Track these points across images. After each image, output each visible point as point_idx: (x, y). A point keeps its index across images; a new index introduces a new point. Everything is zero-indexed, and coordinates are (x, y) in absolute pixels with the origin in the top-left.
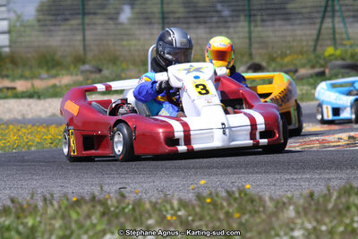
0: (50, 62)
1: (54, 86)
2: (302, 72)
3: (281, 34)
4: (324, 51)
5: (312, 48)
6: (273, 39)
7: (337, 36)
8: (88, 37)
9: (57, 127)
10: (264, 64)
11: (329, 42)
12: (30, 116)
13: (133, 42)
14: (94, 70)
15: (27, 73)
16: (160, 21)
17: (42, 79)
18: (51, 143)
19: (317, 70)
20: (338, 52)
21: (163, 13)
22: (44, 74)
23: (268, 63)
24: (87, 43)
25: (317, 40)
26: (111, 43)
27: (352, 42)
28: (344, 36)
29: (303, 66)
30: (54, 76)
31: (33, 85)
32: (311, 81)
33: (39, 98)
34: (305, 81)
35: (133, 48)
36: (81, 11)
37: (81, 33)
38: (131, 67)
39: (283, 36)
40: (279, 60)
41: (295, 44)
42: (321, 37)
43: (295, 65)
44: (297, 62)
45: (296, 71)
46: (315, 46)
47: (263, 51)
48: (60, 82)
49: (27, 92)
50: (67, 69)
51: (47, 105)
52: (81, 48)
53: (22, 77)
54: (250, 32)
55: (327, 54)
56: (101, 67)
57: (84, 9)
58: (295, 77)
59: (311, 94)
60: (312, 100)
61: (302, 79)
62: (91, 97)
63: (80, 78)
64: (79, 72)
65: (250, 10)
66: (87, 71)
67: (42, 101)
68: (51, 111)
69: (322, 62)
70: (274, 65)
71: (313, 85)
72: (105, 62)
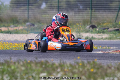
0: (15, 21)
1: (16, 30)
2: (110, 29)
4: (119, 22)
5: (114, 21)
6: (99, 17)
9: (18, 43)
10: (96, 26)
12: (7, 40)
13: (47, 15)
14: (31, 25)
15: (6, 25)
16: (57, 8)
17: (11, 27)
19: (116, 28)
21: (58, 5)
22: (12, 26)
24: (29, 14)
25: (116, 18)
26: (38, 15)
29: (111, 27)
30: (16, 26)
31: (8, 29)
32: (114, 32)
33: (10, 33)
34: (112, 32)
35: (46, 17)
36: (27, 3)
37: (27, 10)
39: (103, 16)
40: (101, 24)
41: (107, 19)
42: (118, 17)
43: (108, 27)
44: (108, 26)
45: (108, 29)
46: (116, 20)
47: (96, 21)
48: (18, 28)
49: (6, 31)
50: (22, 24)
51: (14, 36)
52: (27, 16)
53: (4, 26)
54: (91, 13)
56: (34, 24)
57: (29, 2)
58: (108, 31)
59: (114, 37)
60: (114, 39)
61: (110, 31)
62: (30, 34)
63: (26, 28)
64: (26, 26)
65: (92, 5)
66: (29, 25)
67: (12, 35)
68: (15, 38)
69: (118, 26)
70: (100, 26)
71: (115, 34)
72: (36, 22)
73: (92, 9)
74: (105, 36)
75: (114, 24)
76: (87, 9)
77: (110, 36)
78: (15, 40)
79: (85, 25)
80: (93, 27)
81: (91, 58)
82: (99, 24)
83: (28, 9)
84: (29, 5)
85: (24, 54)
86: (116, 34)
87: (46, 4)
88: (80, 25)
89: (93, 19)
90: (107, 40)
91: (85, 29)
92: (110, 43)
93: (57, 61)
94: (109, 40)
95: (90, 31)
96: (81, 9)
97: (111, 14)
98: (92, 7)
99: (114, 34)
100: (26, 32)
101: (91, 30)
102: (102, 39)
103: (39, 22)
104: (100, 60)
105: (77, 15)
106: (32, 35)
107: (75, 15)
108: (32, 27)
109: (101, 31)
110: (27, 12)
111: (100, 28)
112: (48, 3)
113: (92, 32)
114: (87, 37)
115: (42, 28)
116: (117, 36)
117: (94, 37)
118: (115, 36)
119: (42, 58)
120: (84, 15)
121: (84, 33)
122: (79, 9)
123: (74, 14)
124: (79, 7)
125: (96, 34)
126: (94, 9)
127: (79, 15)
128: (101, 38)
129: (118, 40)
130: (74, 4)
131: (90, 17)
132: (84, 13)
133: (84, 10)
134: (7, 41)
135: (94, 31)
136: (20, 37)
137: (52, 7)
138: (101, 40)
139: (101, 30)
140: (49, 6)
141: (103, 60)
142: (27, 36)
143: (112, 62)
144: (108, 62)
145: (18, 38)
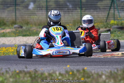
0: (2, 23)
1: (4, 33)
2: (101, 30)
4: (110, 22)
5: (105, 21)
7: (115, 16)
8: (17, 14)
9: (5, 48)
11: (112, 19)
13: (36, 17)
14: (19, 27)
16: (46, 8)
18: (3, 54)
19: (108, 29)
20: (116, 22)
21: (47, 5)
24: (17, 16)
25: (107, 17)
27: (121, 18)
28: (118, 16)
29: (102, 27)
30: (3, 29)
35: (35, 19)
36: (14, 4)
37: (14, 12)
38: (34, 26)
41: (98, 19)
42: (109, 16)
43: (99, 27)
45: (99, 29)
46: (107, 20)
48: (6, 31)
50: (9, 26)
51: (1, 40)
54: (81, 13)
55: (111, 23)
56: (22, 26)
57: (16, 3)
62: (18, 37)
63: (14, 30)
64: (13, 28)
65: (81, 5)
66: (16, 27)
68: (2, 42)
69: (109, 26)
72: (24, 24)
73: (81, 9)
75: (105, 24)
76: (77, 9)
78: (2, 44)
81: (81, 64)
83: (16, 11)
85: (12, 61)
87: (34, 5)
88: (70, 26)
93: (47, 68)
96: (70, 9)
97: (101, 13)
98: (81, 7)
100: (14, 35)
103: (27, 24)
104: (90, 66)
105: (66, 16)
106: (20, 38)
107: (64, 16)
108: (20, 29)
110: (14, 14)
115: (31, 30)
119: (31, 65)
120: (74, 15)
122: (68, 9)
124: (69, 7)
126: (84, 8)
130: (64, 4)
131: (80, 17)
132: (73, 13)
133: (74, 10)
136: (8, 40)
137: (40, 7)
140: (37, 7)
141: (94, 65)
142: (14, 39)
143: (103, 68)
144: (99, 68)
145: (6, 42)
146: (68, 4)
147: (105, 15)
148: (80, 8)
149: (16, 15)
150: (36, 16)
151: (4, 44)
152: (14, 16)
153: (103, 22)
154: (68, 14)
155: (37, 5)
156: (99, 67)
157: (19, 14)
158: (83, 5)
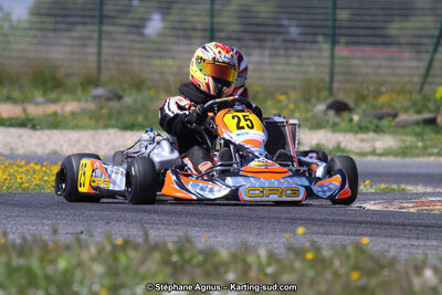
0: (49, 81)
1: (55, 114)
2: (403, 117)
3: (375, 63)
4: (435, 91)
5: (418, 87)
6: (364, 70)
8: (105, 51)
10: (351, 104)
12: (21, 152)
13: (170, 62)
14: (111, 96)
15: (16, 94)
17: (37, 104)
19: (426, 115)
21: (212, 23)
22: (40, 99)
23: (356, 102)
24: (104, 57)
25: (426, 76)
26: (135, 61)
29: (406, 110)
30: (55, 101)
31: (25, 110)
32: (418, 129)
33: (34, 127)
34: (408, 130)
35: (166, 70)
36: (97, 13)
38: (162, 95)
39: (375, 67)
40: (370, 99)
41: (393, 79)
42: (432, 72)
43: (394, 108)
44: (395, 104)
45: (395, 116)
46: (423, 84)
47: (349, 86)
48: (63, 108)
49: (17, 118)
50: (72, 91)
51: (45, 138)
52: (95, 65)
53: (9, 99)
54: (333, 57)
55: (438, 96)
56: (121, 93)
57: (101, 10)
58: (394, 123)
59: (417, 147)
60: (418, 156)
61: (404, 126)
62: (107, 131)
63: (91, 106)
64: (90, 98)
65: (334, 28)
66: (100, 97)
67: (38, 133)
68: (50, 147)
69: (431, 105)
70: (364, 106)
71: (419, 135)
72: (126, 86)
73: (334, 43)
74: (385, 142)
76: (314, 42)
77: (404, 141)
78: (49, 154)
79: (308, 101)
80: (340, 107)
82: (361, 98)
83: (100, 39)
84: (101, 23)
86: (426, 137)
87: (163, 20)
88: (290, 100)
89: (337, 77)
90: (391, 159)
91: (310, 114)
92: (404, 170)
94: (398, 160)
95: (328, 121)
96: (294, 41)
98: (334, 35)
99: (417, 135)
100: (92, 123)
101: (331, 121)
102: (374, 153)
103: (139, 85)
105: (278, 63)
106: (112, 136)
107: (271, 64)
108: (114, 105)
109: (368, 124)
110: (93, 50)
111: (364, 111)
112: (173, 17)
113: (335, 127)
114: (318, 145)
115: (151, 108)
116: (428, 143)
117: (343, 145)
118: (420, 144)
120: (307, 61)
121: (307, 130)
122: (286, 41)
123: (267, 59)
124: (287, 33)
125: (350, 136)
126: (343, 39)
127: (289, 64)
128: (369, 150)
129: (432, 159)
131: (327, 70)
132: (304, 53)
133: (308, 46)
134: (22, 157)
135: (344, 125)
136: (70, 140)
137: (185, 29)
138: (370, 158)
139: (371, 122)
140: (176, 29)
142: (94, 138)
143: (418, 245)
144: (404, 246)
145: (62, 146)
146: (286, 22)
147: (417, 68)
148: (330, 39)
149: (99, 54)
150: (173, 58)
151: (55, 153)
152: (93, 58)
153: (410, 92)
154: (286, 56)
155: (174, 21)
156: (405, 242)
157: (111, 51)
158: (340, 28)
